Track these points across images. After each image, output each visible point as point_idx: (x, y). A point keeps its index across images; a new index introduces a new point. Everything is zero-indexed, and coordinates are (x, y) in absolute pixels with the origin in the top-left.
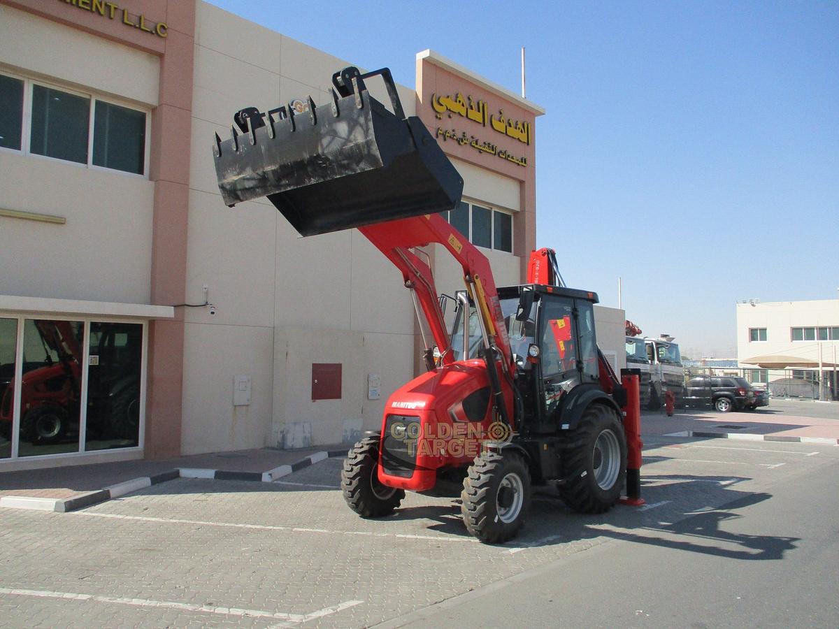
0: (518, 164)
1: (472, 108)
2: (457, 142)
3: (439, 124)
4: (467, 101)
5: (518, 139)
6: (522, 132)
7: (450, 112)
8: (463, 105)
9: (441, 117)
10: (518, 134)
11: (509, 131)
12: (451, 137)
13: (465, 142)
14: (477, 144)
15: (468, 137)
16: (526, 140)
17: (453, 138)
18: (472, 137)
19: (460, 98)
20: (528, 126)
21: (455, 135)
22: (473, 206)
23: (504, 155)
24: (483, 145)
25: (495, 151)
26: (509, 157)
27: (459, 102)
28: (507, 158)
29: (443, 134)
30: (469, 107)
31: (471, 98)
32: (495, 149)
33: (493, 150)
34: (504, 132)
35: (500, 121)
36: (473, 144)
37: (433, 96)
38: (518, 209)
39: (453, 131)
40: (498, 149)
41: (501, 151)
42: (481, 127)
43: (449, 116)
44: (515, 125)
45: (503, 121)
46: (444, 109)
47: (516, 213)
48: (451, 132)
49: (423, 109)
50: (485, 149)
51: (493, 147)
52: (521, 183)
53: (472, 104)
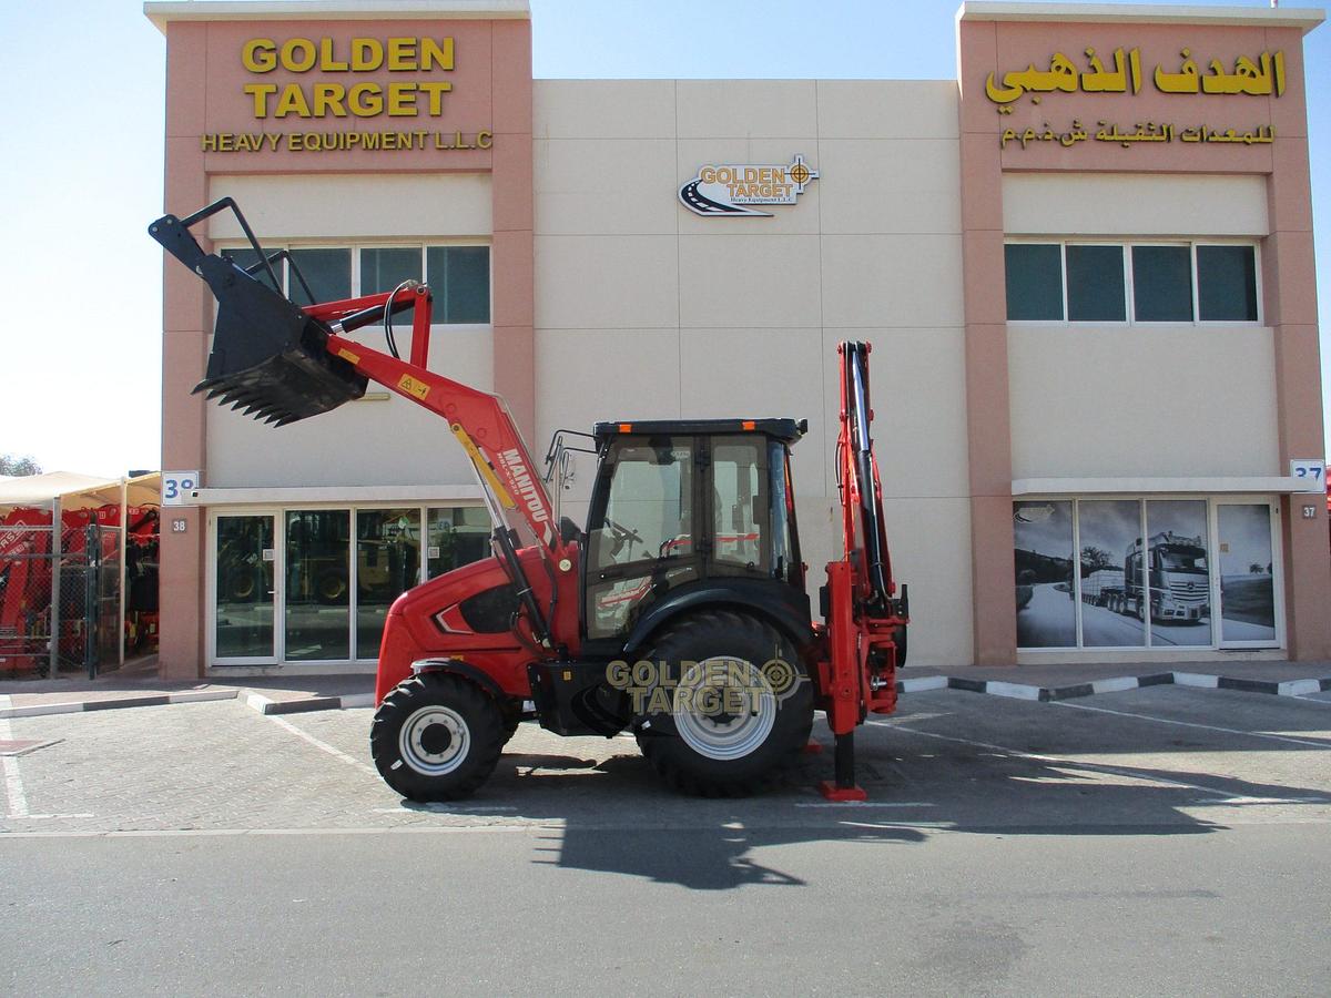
0: (1245, 142)
1: (1095, 70)
2: (1058, 143)
3: (1007, 123)
4: (1084, 60)
5: (1243, 91)
6: (1253, 75)
7: (1033, 94)
8: (1068, 71)
9: (1009, 109)
10: (1242, 82)
11: (1211, 84)
12: (1038, 139)
13: (1077, 137)
14: (1112, 134)
15: (1089, 125)
16: (1268, 89)
17: (1043, 139)
18: (1099, 124)
19: (1060, 61)
20: (1273, 58)
21: (1048, 133)
22: (1135, 249)
23: (1196, 135)
24: (1133, 130)
25: (1167, 135)
26: (1213, 135)
27: (1059, 68)
28: (1208, 139)
29: (1016, 138)
30: (1084, 69)
31: (1089, 53)
32: (1168, 130)
33: (1162, 134)
34: (1196, 89)
35: (1182, 72)
36: (1099, 137)
37: (988, 76)
38: (1262, 231)
39: (1046, 125)
40: (1177, 129)
41: (1187, 131)
42: (1126, 99)
43: (1033, 102)
44: (1230, 68)
45: (1190, 70)
46: (1017, 92)
47: (1263, 240)
48: (1038, 130)
49: (964, 108)
50: (1137, 138)
51: (1161, 128)
52: (1268, 176)
53: (1094, 62)
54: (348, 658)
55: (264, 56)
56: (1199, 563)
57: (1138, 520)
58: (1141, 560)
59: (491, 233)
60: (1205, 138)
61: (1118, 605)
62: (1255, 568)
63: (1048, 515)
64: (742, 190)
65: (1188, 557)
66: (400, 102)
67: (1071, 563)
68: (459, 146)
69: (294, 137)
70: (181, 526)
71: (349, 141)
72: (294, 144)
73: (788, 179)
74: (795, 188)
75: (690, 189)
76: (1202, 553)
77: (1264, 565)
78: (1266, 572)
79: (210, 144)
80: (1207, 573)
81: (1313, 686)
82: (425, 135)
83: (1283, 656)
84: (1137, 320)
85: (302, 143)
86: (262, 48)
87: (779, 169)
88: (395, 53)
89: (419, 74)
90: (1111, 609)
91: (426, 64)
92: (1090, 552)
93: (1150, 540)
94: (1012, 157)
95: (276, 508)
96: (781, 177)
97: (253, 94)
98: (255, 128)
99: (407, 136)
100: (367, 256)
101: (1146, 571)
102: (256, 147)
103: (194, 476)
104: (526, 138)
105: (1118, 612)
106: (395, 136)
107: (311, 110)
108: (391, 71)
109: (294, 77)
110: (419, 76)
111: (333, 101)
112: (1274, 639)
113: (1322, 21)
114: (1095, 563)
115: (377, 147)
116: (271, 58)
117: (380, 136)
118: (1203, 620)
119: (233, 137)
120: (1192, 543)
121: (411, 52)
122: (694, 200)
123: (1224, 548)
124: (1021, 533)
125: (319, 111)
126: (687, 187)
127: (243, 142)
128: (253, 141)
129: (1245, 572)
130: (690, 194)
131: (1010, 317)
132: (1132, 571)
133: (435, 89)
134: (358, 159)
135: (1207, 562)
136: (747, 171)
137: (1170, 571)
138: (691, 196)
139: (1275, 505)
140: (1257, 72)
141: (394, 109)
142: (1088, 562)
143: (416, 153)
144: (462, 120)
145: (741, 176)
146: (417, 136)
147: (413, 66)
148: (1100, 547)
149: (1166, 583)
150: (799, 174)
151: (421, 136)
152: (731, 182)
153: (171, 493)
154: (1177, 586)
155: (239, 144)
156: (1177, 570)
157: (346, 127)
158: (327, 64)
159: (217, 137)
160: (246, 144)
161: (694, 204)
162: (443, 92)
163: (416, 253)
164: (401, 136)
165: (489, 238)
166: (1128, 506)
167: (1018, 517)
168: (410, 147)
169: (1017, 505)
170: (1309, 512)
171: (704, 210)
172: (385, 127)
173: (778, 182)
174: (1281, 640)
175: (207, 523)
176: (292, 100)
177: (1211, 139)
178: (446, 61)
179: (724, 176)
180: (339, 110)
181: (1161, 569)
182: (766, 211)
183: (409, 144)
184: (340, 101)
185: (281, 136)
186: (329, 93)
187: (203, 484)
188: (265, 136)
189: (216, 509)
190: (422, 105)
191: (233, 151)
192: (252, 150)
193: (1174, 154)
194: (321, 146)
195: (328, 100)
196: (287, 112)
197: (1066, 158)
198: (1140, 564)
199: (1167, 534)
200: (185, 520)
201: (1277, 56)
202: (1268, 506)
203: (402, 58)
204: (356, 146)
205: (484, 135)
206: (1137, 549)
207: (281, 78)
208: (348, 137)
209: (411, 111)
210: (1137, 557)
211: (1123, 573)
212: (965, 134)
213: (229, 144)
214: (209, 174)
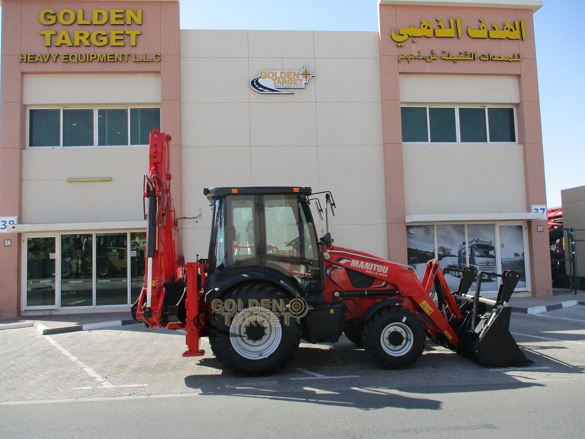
0: (508, 61)
1: (441, 28)
2: (424, 61)
3: (401, 51)
4: (435, 23)
5: (507, 38)
6: (511, 30)
7: (413, 38)
8: (429, 28)
9: (402, 45)
10: (506, 34)
11: (493, 34)
12: (415, 58)
13: (433, 58)
14: (449, 57)
15: (438, 53)
16: (518, 37)
17: (418, 59)
18: (443, 52)
19: (425, 23)
20: (520, 23)
21: (420, 56)
22: (460, 109)
23: (486, 57)
24: (458, 55)
25: (473, 57)
26: (494, 57)
27: (424, 26)
28: (492, 59)
29: (406, 58)
30: (436, 27)
31: (438, 19)
32: (474, 55)
33: (471, 57)
34: (486, 36)
35: (480, 29)
36: (443, 58)
37: (393, 29)
38: (517, 101)
39: (419, 52)
40: (478, 54)
41: (483, 55)
42: (455, 40)
43: (413, 42)
44: (501, 27)
45: (483, 28)
46: (406, 37)
47: (517, 105)
48: (416, 54)
49: (382, 44)
50: (460, 58)
51: (471, 54)
52: (519, 76)
53: (440, 24)
54: (92, 305)
55: (50, 17)
56: (491, 253)
57: (463, 233)
58: (465, 252)
59: (160, 101)
60: (490, 59)
61: (455, 273)
62: (516, 255)
63: (423, 232)
64: (279, 81)
65: (487, 250)
66: (116, 40)
67: (433, 254)
68: (144, 60)
69: (64, 56)
70: (9, 243)
71: (91, 58)
72: (64, 59)
73: (301, 77)
74: (304, 81)
75: (255, 81)
76: (492, 248)
77: (520, 253)
78: (522, 257)
79: (24, 59)
80: (494, 257)
81: (543, 309)
82: (128, 55)
83: (530, 295)
84: (461, 142)
85: (68, 59)
86: (49, 13)
87: (296, 72)
88: (113, 16)
89: (125, 26)
90: (452, 275)
91: (129, 22)
92: (442, 249)
93: (469, 242)
94: (404, 67)
95: (57, 233)
96: (298, 76)
97: (44, 35)
98: (46, 52)
99: (119, 56)
100: (101, 112)
101: (468, 257)
102: (46, 60)
103: (15, 219)
104: (177, 56)
105: (455, 276)
106: (114, 55)
107: (73, 43)
108: (112, 25)
109: (64, 27)
110: (126, 27)
111: (83, 39)
112: (525, 287)
113: (542, 6)
114: (445, 253)
115: (105, 60)
116: (53, 18)
117: (106, 55)
118: (493, 279)
119: (35, 55)
120: (488, 244)
121: (121, 16)
122: (257, 86)
123: (502, 246)
124: (411, 240)
125: (77, 43)
126: (254, 80)
127: (39, 58)
128: (44, 58)
129: (511, 256)
130: (255, 84)
131: (404, 141)
132: (461, 257)
133: (133, 34)
134: (96, 66)
135: (495, 252)
136: (281, 73)
137: (478, 256)
138: (256, 84)
139: (525, 226)
140: (513, 29)
141: (113, 43)
142: (441, 253)
143: (124, 64)
144: (146, 48)
145: (279, 75)
146: (125, 55)
147: (122, 22)
148: (447, 246)
149: (477, 262)
150: (306, 74)
151: (126, 56)
152: (274, 78)
153: (4, 227)
154: (482, 264)
155: (37, 59)
156: (482, 256)
157: (90, 51)
158: (80, 21)
159: (27, 56)
160: (41, 59)
161: (257, 88)
162: (137, 35)
163: (125, 111)
164: (116, 56)
165: (159, 104)
166: (459, 227)
167: (409, 233)
168: (121, 61)
169: (408, 227)
170: (540, 228)
171: (261, 91)
172: (109, 51)
173: (296, 78)
174: (529, 288)
175: (22, 241)
176: (64, 38)
177: (493, 59)
178: (138, 20)
179: (271, 75)
180: (86, 43)
181: (474, 256)
182: (290, 91)
183: (120, 60)
184: (87, 39)
185: (58, 55)
186: (81, 35)
187: (20, 222)
188: (50, 55)
189: (26, 234)
190: (127, 41)
191: (35, 62)
192: (44, 62)
193: (477, 66)
194: (78, 60)
195: (81, 38)
196: (61, 44)
197: (428, 67)
198: (465, 254)
199: (477, 239)
200: (10, 240)
201: (521, 22)
202: (522, 226)
203: (117, 19)
204: (94, 60)
205: (156, 55)
206: (463, 246)
207: (58, 28)
208: (91, 56)
209: (121, 44)
210: (463, 251)
211: (457, 258)
212: (382, 56)
213: (33, 59)
214: (23, 74)
